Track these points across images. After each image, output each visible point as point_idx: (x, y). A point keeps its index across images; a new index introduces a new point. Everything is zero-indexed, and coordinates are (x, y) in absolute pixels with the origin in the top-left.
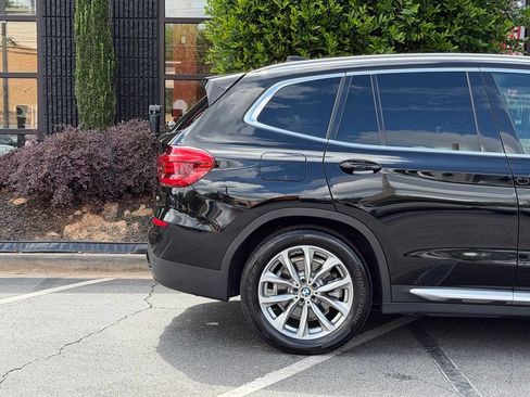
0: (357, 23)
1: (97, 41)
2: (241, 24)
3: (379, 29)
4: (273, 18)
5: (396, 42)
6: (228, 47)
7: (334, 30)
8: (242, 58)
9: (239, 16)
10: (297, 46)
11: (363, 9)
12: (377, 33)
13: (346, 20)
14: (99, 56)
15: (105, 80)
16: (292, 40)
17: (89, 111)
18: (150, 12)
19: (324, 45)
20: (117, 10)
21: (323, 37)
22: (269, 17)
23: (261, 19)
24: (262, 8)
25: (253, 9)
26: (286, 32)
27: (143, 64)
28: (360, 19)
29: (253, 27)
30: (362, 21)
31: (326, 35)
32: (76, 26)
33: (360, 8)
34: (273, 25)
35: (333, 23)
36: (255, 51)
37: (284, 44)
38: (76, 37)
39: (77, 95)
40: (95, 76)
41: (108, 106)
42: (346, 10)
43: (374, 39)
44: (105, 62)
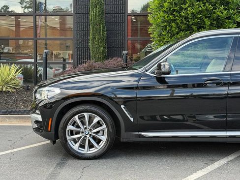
0: (219, 14)
1: (100, 24)
2: (166, 15)
3: (230, 17)
4: (181, 12)
5: (237, 22)
6: (160, 26)
7: (209, 17)
8: (166, 30)
9: (165, 12)
10: (191, 25)
11: (222, 8)
12: (229, 18)
13: (215, 13)
14: (100, 30)
15: (103, 41)
16: (189, 22)
17: (96, 54)
18: (122, 11)
19: (204, 24)
20: (107, 10)
21: (203, 21)
22: (179, 12)
23: (175, 13)
24: (176, 8)
25: (172, 9)
26: (186, 18)
27: (118, 33)
28: (221, 12)
29: (171, 16)
30: (222, 13)
31: (205, 19)
32: (90, 17)
33: (221, 8)
34: (181, 16)
35: (209, 14)
36: (172, 27)
37: (186, 24)
38: (90, 22)
39: (91, 47)
40: (98, 39)
41: (104, 52)
42: (215, 9)
43: (227, 21)
44: (103, 33)
